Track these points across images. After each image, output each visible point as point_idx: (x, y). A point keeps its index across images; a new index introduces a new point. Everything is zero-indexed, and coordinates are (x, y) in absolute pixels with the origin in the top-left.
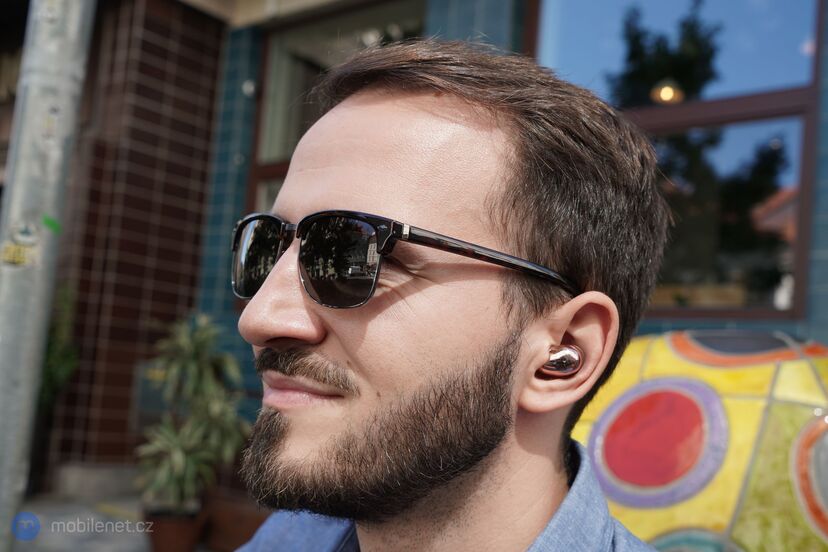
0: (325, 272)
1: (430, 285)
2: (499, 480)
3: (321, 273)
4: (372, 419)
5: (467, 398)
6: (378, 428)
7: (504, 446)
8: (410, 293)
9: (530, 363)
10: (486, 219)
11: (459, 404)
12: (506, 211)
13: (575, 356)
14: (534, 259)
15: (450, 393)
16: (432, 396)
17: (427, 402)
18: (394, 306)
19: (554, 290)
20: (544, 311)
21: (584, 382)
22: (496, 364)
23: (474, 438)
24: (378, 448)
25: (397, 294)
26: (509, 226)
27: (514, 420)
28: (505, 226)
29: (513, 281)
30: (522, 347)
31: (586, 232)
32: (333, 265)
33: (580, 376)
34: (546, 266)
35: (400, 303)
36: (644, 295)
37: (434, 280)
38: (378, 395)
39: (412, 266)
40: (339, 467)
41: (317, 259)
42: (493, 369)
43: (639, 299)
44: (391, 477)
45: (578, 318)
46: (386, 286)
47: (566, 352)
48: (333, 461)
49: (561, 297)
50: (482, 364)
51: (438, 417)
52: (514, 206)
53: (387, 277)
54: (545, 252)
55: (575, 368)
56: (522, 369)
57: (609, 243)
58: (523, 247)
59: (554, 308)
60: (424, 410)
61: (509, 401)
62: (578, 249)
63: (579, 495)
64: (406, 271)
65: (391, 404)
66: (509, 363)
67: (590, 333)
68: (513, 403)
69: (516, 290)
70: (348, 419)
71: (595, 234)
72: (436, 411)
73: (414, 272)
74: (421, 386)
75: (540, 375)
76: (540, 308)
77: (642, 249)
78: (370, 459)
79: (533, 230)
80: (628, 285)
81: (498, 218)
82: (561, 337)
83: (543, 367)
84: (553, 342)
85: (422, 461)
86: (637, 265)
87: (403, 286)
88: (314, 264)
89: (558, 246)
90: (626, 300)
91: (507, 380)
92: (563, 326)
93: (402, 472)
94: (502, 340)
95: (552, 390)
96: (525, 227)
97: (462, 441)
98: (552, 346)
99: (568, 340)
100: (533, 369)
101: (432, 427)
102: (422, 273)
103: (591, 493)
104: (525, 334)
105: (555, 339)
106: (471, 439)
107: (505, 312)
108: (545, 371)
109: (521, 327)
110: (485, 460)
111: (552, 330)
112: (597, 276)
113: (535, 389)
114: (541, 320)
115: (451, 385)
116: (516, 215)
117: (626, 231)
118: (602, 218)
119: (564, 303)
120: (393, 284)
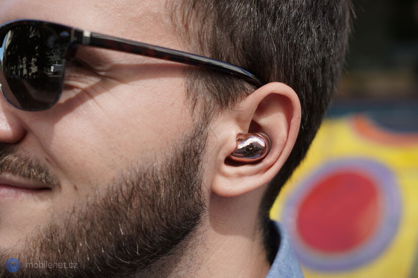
0: (29, 71)
1: (118, 85)
2: (198, 261)
3: (25, 72)
4: (71, 211)
5: (158, 188)
6: (77, 219)
7: (200, 229)
8: (98, 93)
9: (218, 152)
10: (167, 21)
11: (150, 193)
12: (186, 12)
13: (262, 143)
14: (216, 55)
15: (141, 184)
16: (124, 188)
17: (120, 194)
18: (85, 104)
19: (238, 84)
20: (229, 103)
21: (271, 166)
22: (184, 155)
23: (168, 224)
24: (77, 238)
25: (86, 95)
26: (191, 26)
27: (207, 204)
28: (186, 26)
29: (196, 77)
30: (209, 137)
31: (266, 28)
32: (36, 64)
33: (267, 161)
34: (228, 62)
35: (90, 103)
36: (329, 83)
37: (121, 80)
38: (76, 188)
39: (100, 68)
40: (43, 255)
41: (22, 58)
42: (181, 161)
43: (325, 86)
44: (91, 264)
45: (263, 107)
46: (77, 88)
47: (253, 140)
48: (38, 250)
49: (244, 89)
50: (170, 155)
51: (131, 207)
52: (194, 6)
53: (76, 79)
54: (227, 49)
55: (261, 154)
56: (210, 158)
57: (288, 37)
58: (206, 44)
59: (238, 100)
60: (118, 201)
61: (200, 188)
62: (259, 44)
63: (280, 271)
64: (93, 72)
65: (87, 196)
66: (196, 154)
67: (275, 121)
68: (205, 189)
69: (200, 85)
70: (52, 210)
71: (275, 29)
72: (129, 201)
73: (102, 73)
74: (114, 179)
75: (229, 161)
76: (225, 100)
77: (323, 41)
78: (71, 247)
79: (214, 28)
80: (311, 75)
81: (179, 19)
82: (247, 126)
83: (232, 154)
84: (240, 131)
85: (119, 247)
86: (319, 55)
87: (92, 87)
88: (17, 64)
89: (238, 42)
90: (311, 88)
91: (196, 169)
92: (249, 116)
93: (102, 259)
94: (189, 132)
95: (241, 175)
96: (205, 26)
97: (156, 227)
98: (240, 134)
99: (255, 128)
100: (222, 157)
101: (126, 216)
102: (109, 74)
103: (290, 269)
104: (212, 126)
105: (242, 128)
106: (164, 224)
107: (190, 107)
108: (234, 158)
109: (206, 119)
110: (182, 243)
111: (239, 120)
112: (279, 67)
113: (226, 175)
114: (227, 112)
115: (143, 177)
116: (197, 16)
117: (305, 25)
118: (280, 13)
119: (248, 95)
120: (83, 86)
